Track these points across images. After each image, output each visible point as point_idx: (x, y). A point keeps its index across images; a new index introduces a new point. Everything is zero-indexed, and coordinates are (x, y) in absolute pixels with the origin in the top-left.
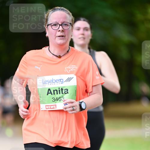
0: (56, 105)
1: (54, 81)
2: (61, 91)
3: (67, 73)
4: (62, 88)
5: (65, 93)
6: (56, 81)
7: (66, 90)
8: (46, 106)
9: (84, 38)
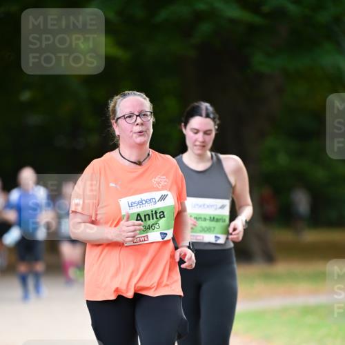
0: (147, 236)
2: (154, 215)
3: (157, 190)
4: (156, 211)
5: (161, 218)
7: (161, 213)
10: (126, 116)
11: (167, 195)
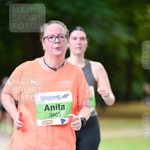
0: (52, 120)
1: (52, 98)
2: (58, 107)
4: (59, 105)
5: (62, 109)
6: (53, 97)
7: (63, 106)
8: (43, 121)
9: (81, 48)
10: (49, 37)
11: (69, 94)
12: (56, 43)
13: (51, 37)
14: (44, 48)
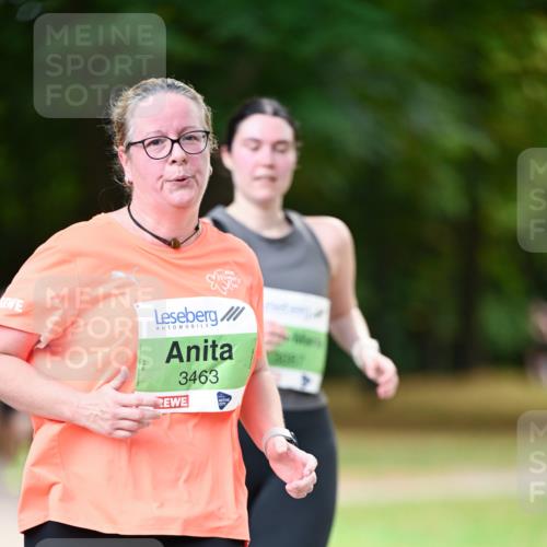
0: (187, 396)
1: (190, 317)
2: (210, 351)
6: (196, 316)
9: (273, 179)
10: (146, 143)
11: (243, 309)
12: (174, 162)
13: (156, 142)
14: (128, 178)
